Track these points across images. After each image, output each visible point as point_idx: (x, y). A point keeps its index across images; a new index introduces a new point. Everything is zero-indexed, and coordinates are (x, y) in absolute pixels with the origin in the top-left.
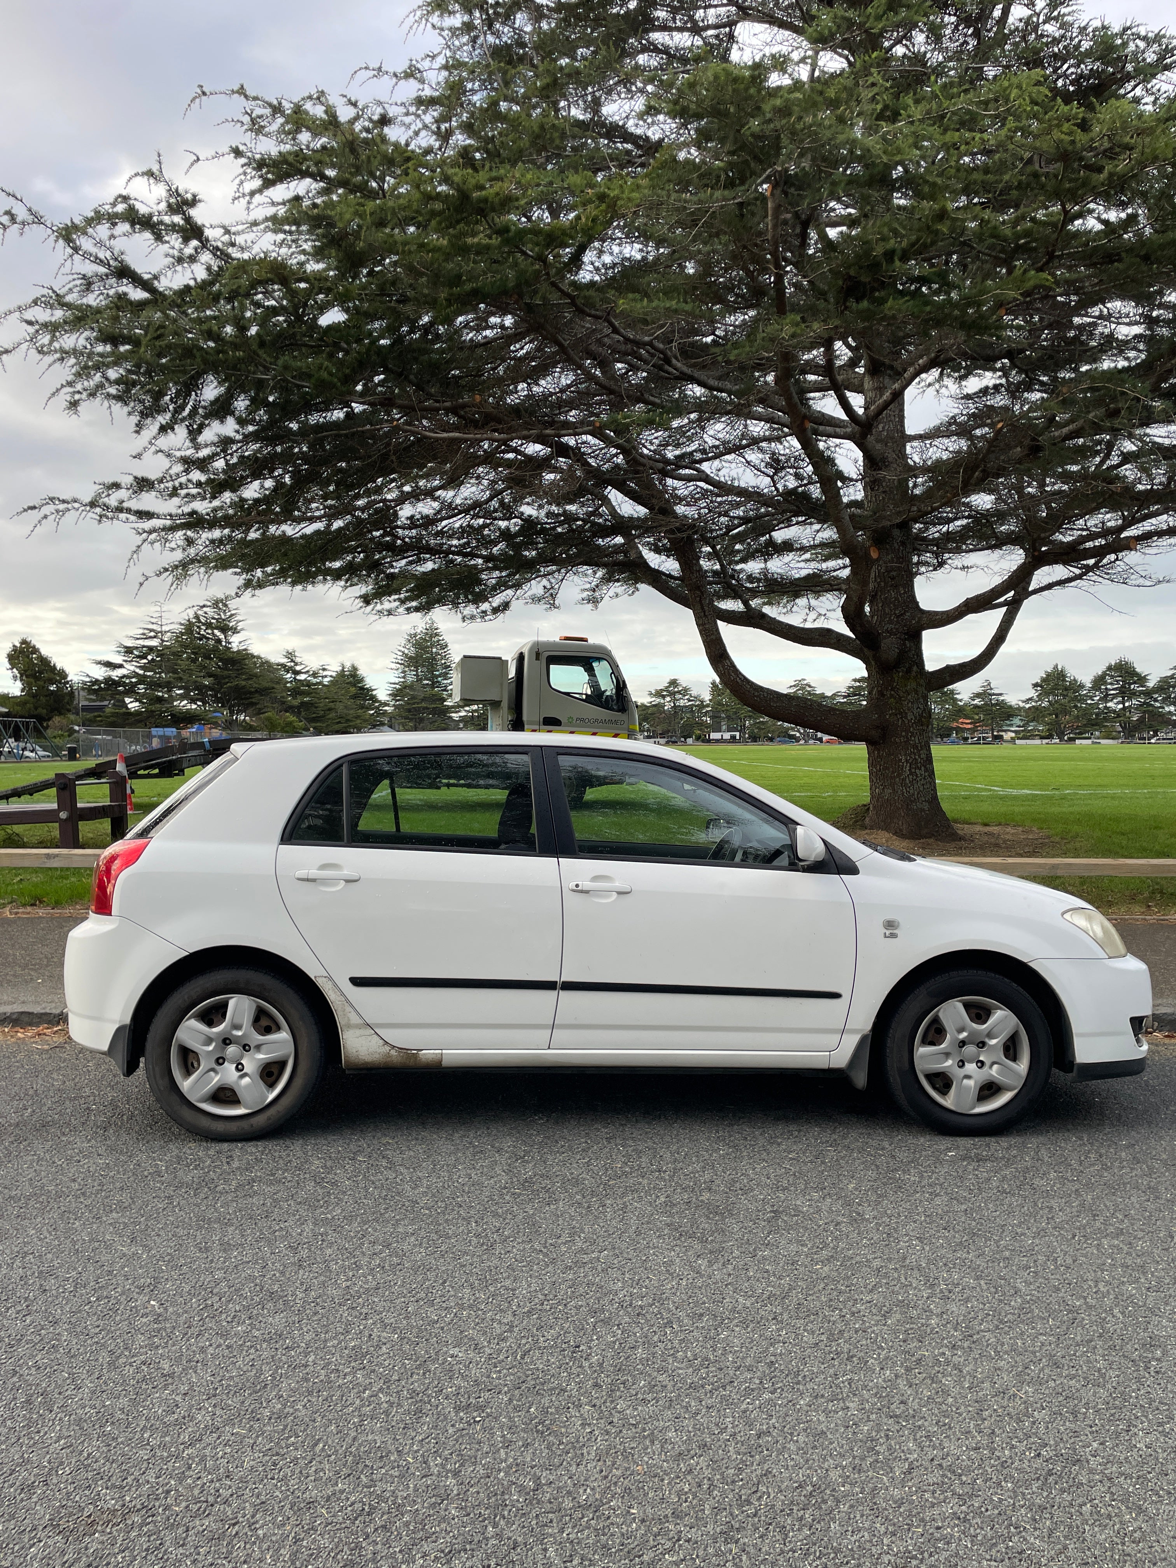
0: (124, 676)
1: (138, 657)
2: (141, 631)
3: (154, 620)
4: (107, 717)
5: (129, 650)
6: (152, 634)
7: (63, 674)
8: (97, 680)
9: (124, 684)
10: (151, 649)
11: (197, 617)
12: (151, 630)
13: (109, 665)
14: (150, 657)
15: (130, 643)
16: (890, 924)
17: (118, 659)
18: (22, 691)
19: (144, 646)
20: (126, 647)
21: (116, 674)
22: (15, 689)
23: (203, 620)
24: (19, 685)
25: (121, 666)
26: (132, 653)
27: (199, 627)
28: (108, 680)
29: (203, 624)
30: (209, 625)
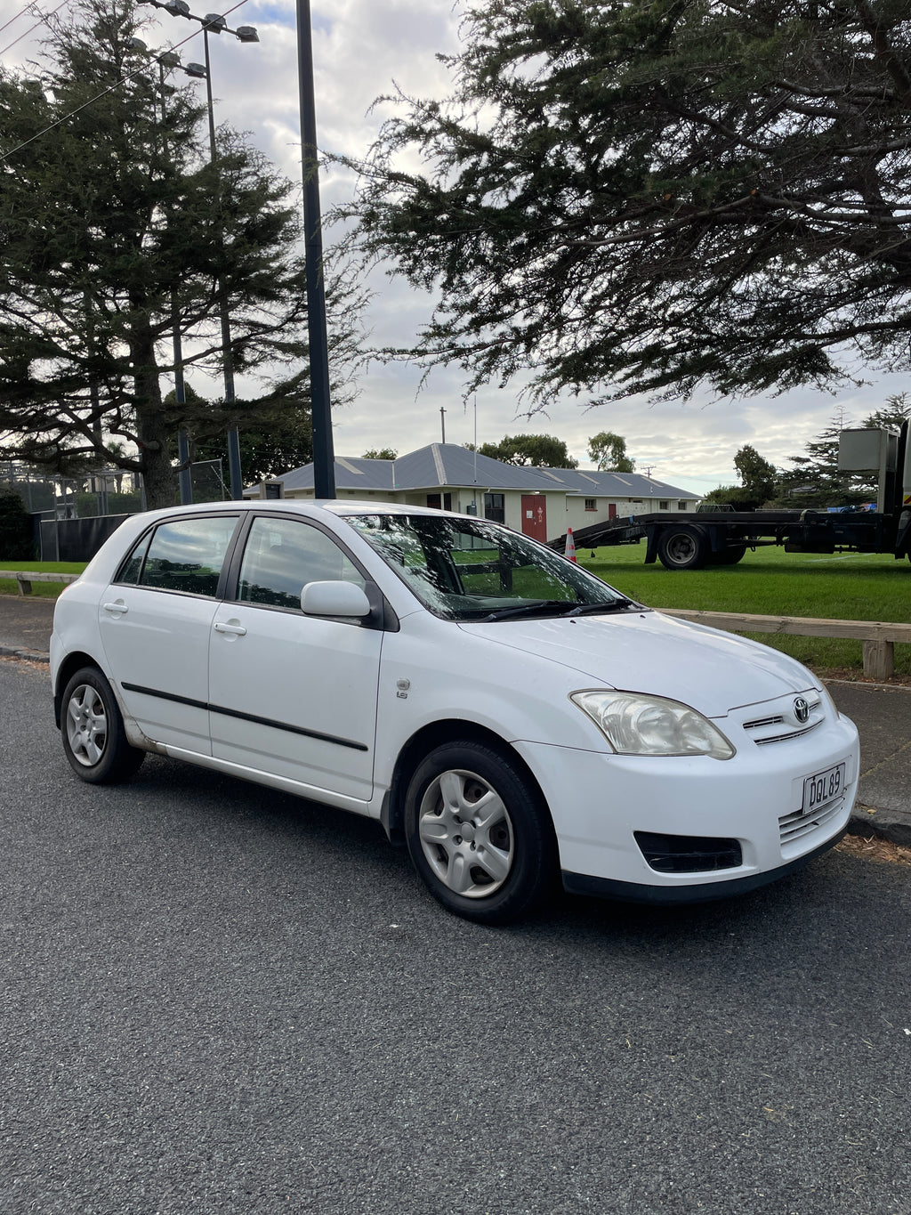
0: (810, 468)
1: (821, 452)
2: (825, 432)
3: (835, 422)
4: (795, 500)
5: (814, 447)
6: (834, 433)
7: (773, 469)
8: (789, 472)
9: (809, 474)
10: (831, 445)
11: (878, 414)
12: (832, 430)
13: (799, 460)
14: (830, 452)
15: (815, 442)
16: (404, 685)
17: (806, 455)
18: (744, 483)
19: (826, 443)
20: (813, 445)
21: (803, 467)
22: (739, 482)
23: (883, 416)
24: (741, 479)
25: (808, 460)
26: (816, 449)
27: (879, 423)
28: (798, 472)
29: (883, 420)
30: (888, 421)
